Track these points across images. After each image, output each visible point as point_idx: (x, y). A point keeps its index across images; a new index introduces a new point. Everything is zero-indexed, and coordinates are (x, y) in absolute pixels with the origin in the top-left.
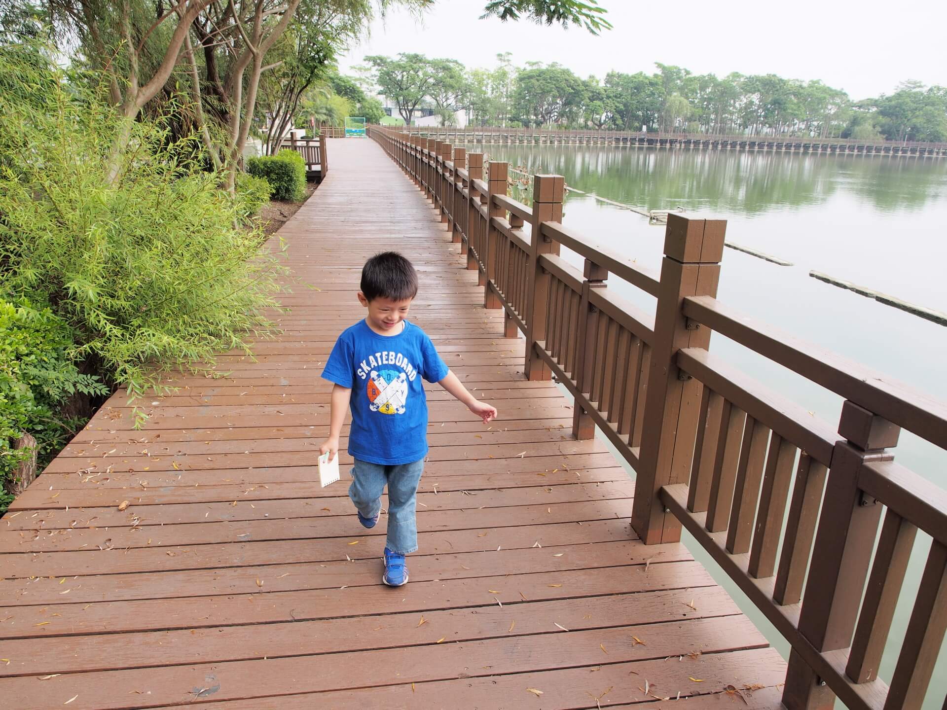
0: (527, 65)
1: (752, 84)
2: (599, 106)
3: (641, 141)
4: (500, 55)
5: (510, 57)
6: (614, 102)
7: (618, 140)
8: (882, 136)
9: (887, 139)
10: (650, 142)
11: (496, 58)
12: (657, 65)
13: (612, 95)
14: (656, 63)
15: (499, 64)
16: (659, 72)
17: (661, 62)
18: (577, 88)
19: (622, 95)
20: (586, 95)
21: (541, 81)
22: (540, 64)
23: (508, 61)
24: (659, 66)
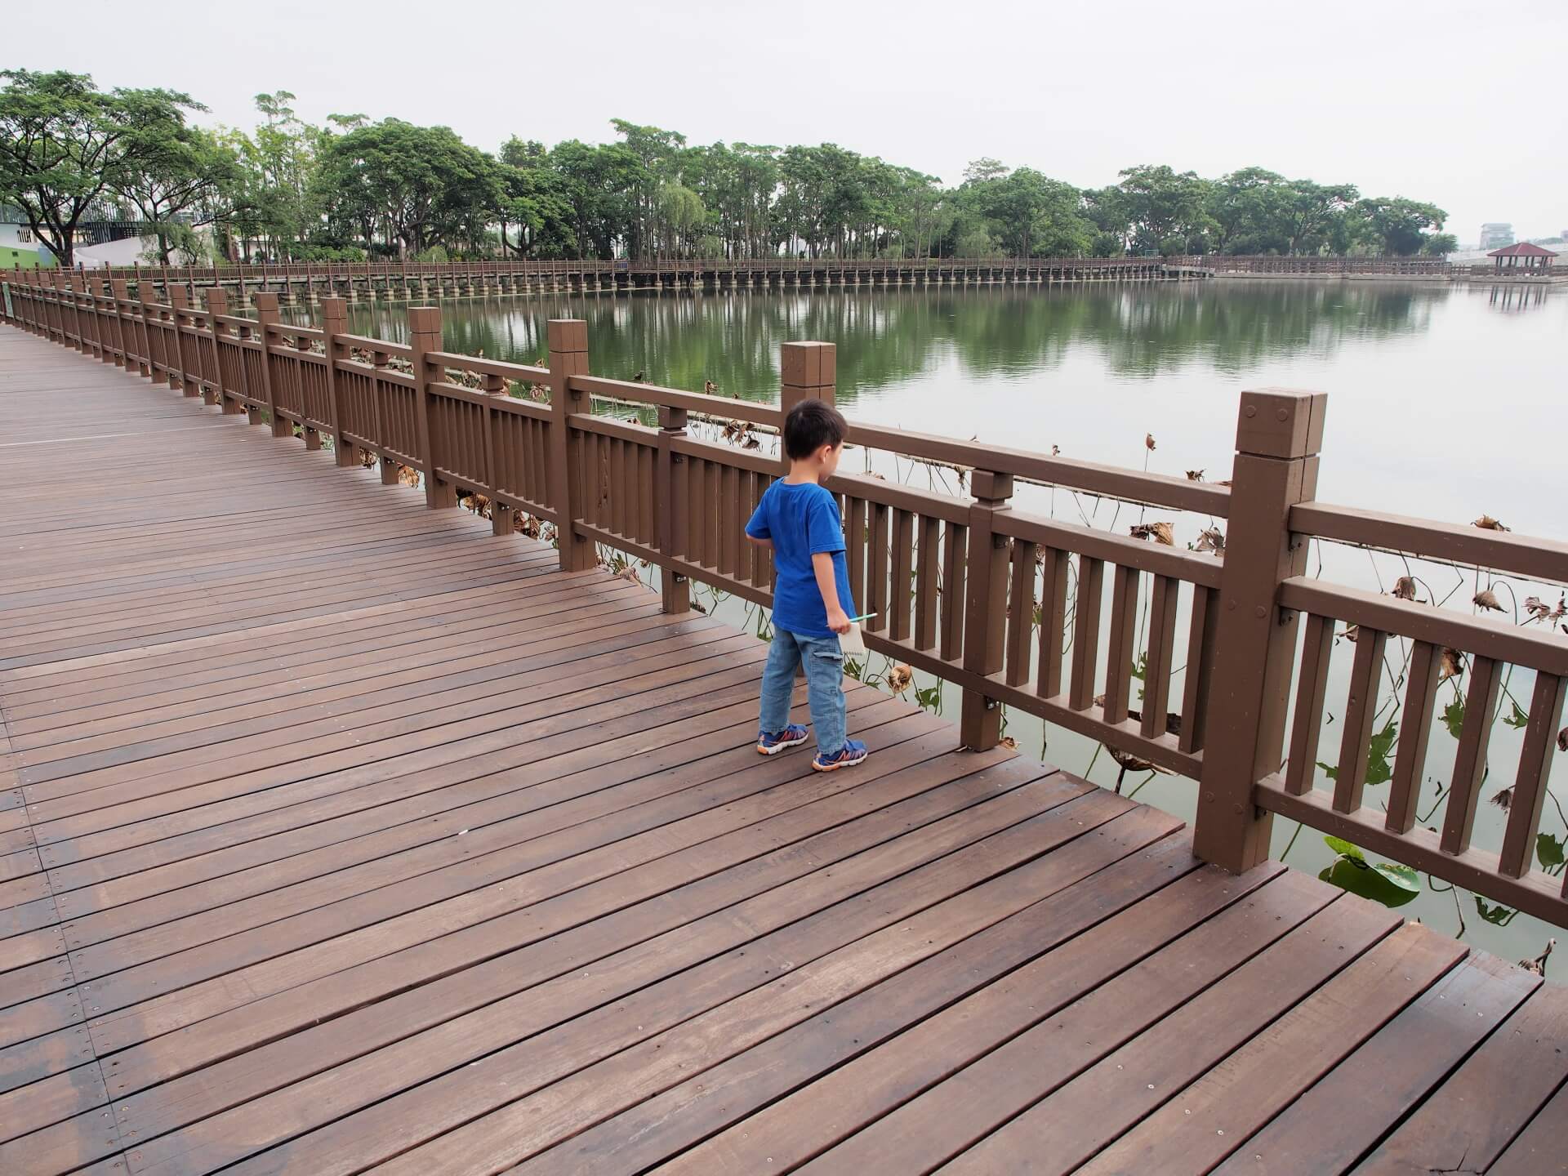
0: (333, 122)
1: (798, 163)
2: (531, 208)
3: (621, 278)
4: (262, 98)
5: (290, 104)
6: (554, 198)
7: (575, 279)
8: (1004, 251)
9: (1013, 255)
10: (639, 279)
11: (254, 103)
12: (616, 125)
13: (546, 185)
14: (614, 121)
15: (264, 119)
16: (623, 138)
17: (624, 119)
18: (476, 169)
19: (567, 186)
20: (498, 186)
21: (393, 154)
22: (362, 120)
23: (286, 111)
24: (622, 126)
